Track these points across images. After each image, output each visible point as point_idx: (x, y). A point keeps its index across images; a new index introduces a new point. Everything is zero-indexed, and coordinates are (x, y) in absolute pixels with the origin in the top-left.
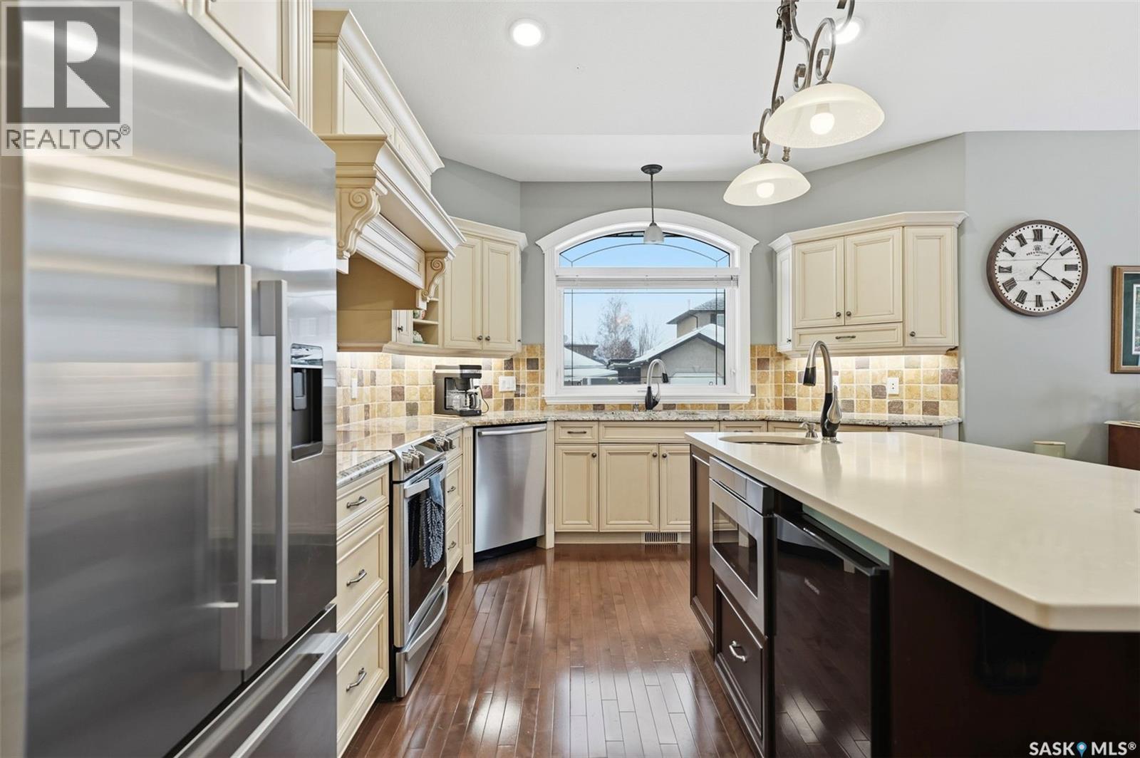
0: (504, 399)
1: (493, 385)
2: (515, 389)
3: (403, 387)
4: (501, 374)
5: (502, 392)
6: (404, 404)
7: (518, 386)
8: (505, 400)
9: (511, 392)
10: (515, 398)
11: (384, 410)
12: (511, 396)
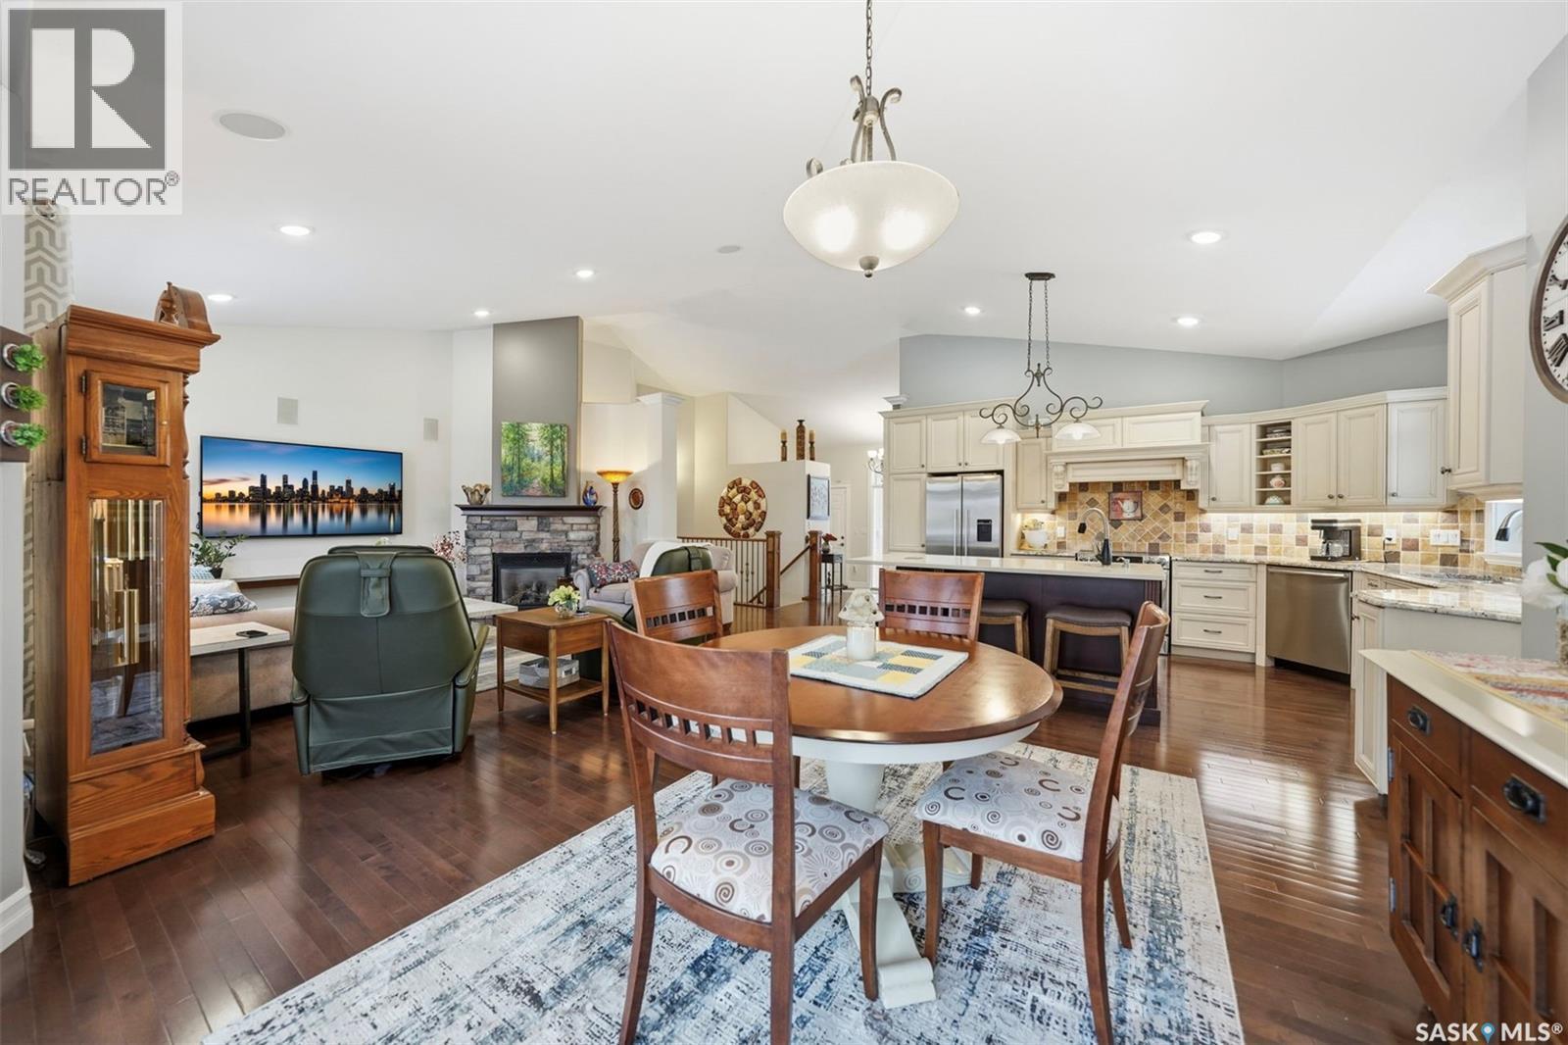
0: (1440, 553)
1: (1420, 539)
2: (1458, 543)
3: (1306, 536)
4: (1435, 528)
5: (1433, 546)
6: (1307, 548)
7: (1462, 541)
8: (1442, 555)
9: (1453, 546)
10: (1460, 554)
11: (1289, 551)
12: (1452, 551)
